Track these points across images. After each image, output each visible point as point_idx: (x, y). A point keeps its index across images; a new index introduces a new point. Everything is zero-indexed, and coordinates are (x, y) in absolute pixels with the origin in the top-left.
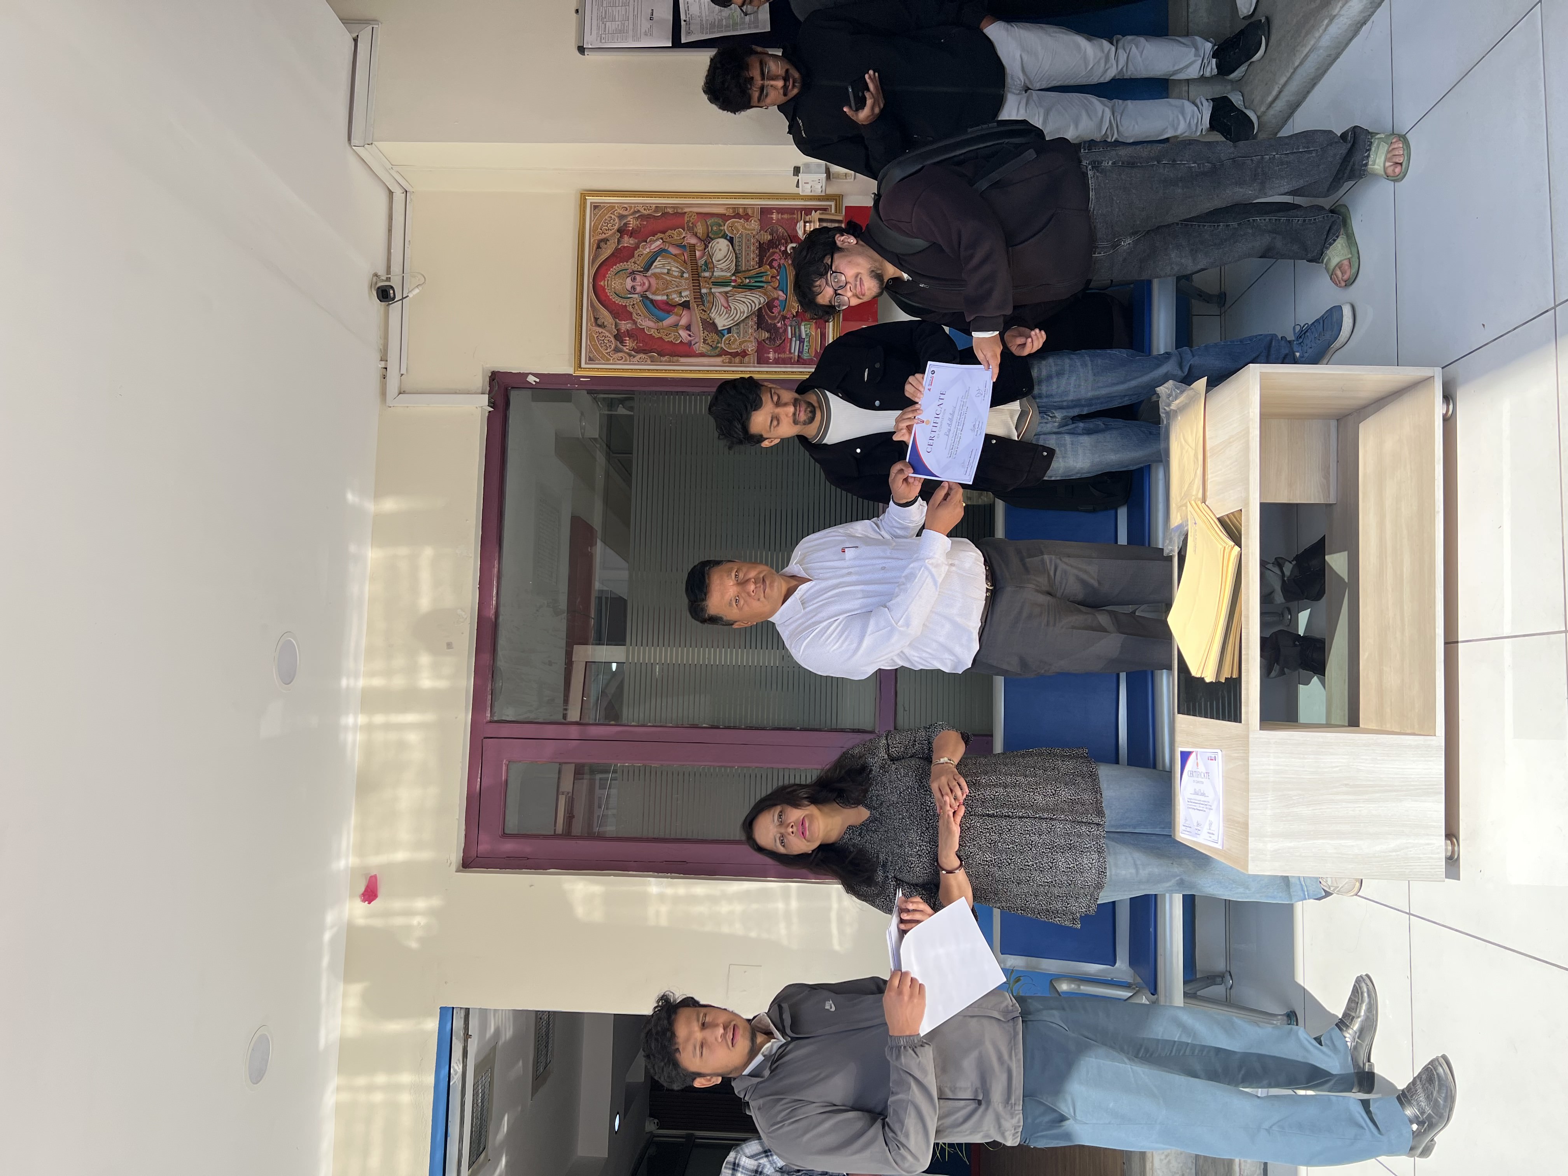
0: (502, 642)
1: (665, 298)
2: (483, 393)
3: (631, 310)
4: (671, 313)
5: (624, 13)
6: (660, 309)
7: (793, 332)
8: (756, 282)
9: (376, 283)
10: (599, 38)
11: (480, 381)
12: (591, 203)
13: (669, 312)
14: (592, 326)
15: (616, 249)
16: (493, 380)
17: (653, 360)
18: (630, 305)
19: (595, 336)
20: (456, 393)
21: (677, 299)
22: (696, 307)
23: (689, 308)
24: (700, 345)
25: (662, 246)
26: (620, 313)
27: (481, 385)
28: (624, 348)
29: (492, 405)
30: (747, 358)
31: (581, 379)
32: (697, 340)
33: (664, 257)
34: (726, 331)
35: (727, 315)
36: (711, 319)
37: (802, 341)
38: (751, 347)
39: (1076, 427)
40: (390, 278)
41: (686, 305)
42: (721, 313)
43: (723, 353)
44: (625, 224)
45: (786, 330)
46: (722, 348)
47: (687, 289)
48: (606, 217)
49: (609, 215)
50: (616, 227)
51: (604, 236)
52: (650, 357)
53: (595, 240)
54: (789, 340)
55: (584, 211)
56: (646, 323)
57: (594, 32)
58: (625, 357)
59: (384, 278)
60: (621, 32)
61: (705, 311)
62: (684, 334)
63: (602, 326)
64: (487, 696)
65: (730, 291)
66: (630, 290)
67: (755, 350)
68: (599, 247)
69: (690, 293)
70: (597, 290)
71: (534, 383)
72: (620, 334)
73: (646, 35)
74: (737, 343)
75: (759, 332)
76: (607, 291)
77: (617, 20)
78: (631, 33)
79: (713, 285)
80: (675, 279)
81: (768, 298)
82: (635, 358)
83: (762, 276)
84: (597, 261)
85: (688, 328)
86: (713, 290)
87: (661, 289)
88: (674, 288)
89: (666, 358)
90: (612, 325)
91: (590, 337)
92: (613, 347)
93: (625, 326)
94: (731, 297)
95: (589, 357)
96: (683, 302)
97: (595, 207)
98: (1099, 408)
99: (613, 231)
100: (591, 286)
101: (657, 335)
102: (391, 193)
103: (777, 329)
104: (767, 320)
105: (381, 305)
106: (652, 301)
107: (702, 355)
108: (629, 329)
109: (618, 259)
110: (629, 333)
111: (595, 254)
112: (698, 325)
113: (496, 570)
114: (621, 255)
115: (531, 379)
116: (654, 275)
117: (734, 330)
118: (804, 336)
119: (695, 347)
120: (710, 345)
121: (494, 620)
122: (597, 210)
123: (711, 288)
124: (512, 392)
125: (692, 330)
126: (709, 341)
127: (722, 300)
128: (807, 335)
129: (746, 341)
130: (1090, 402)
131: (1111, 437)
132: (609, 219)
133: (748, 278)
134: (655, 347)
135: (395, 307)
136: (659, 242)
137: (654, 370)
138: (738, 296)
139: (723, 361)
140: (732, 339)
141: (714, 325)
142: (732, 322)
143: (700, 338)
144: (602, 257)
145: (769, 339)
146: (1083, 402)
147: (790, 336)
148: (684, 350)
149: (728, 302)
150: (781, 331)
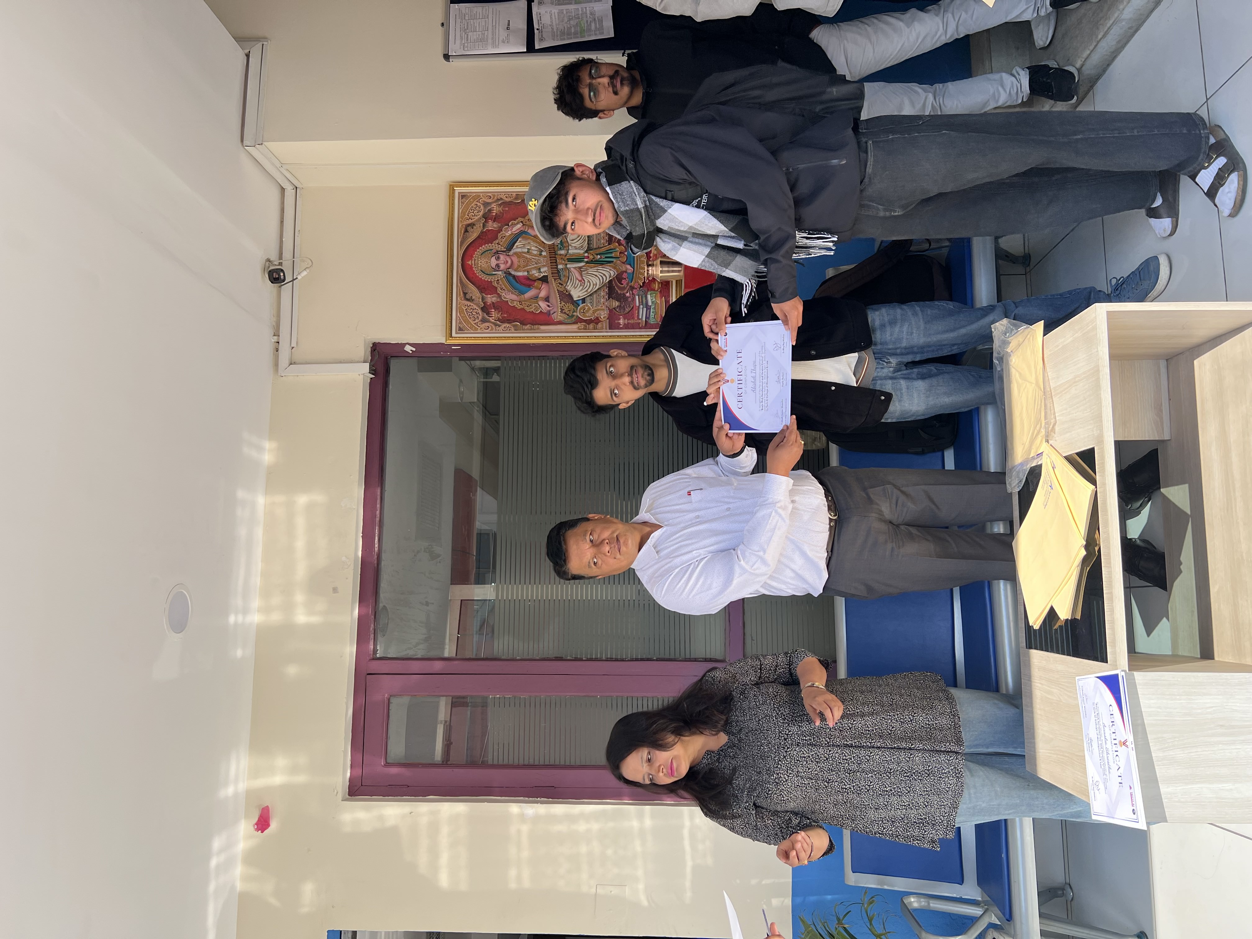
0: (384, 585)
1: (526, 274)
2: (365, 362)
3: (496, 285)
4: (531, 287)
5: (484, 24)
6: (522, 284)
7: (641, 301)
8: (606, 257)
9: (269, 267)
10: (462, 47)
11: (362, 351)
12: (459, 192)
13: (529, 286)
14: (461, 300)
15: (482, 232)
16: (375, 350)
17: (516, 329)
18: (494, 281)
19: (464, 309)
20: (341, 362)
21: (537, 275)
22: (553, 281)
23: (548, 282)
24: (558, 314)
25: (522, 229)
26: (485, 288)
27: (363, 355)
28: (491, 319)
29: (373, 372)
30: (600, 325)
31: (453, 348)
32: (555, 310)
33: (523, 238)
34: (581, 301)
35: (581, 287)
36: (567, 291)
37: (648, 308)
38: (604, 315)
39: (911, 373)
40: (282, 263)
41: (544, 279)
42: (576, 286)
43: (579, 320)
44: (490, 211)
45: (634, 299)
46: (577, 316)
47: (544, 266)
48: (473, 205)
49: (475, 203)
50: (481, 213)
51: (470, 221)
52: (514, 326)
53: (463, 225)
54: (637, 307)
55: (453, 200)
56: (510, 297)
57: (458, 42)
58: (491, 326)
59: (276, 263)
60: (482, 40)
61: (562, 285)
62: (543, 305)
63: (470, 300)
64: (370, 635)
65: (583, 266)
66: (495, 268)
67: (608, 316)
68: (466, 231)
69: (548, 269)
70: (465, 268)
71: (411, 352)
72: (487, 306)
73: (503, 42)
74: (591, 312)
75: (610, 301)
76: (474, 269)
77: (477, 30)
78: (490, 41)
79: (568, 261)
80: (533, 257)
81: (617, 271)
82: (500, 327)
83: (612, 252)
84: (465, 244)
85: (547, 299)
86: (568, 266)
87: (522, 266)
88: (533, 265)
89: (528, 326)
90: (479, 298)
91: (459, 310)
92: (480, 318)
93: (491, 299)
94: (584, 271)
95: (459, 327)
96: (542, 277)
97: (463, 196)
98: (930, 356)
99: (479, 216)
100: (460, 265)
101: (519, 306)
102: (283, 190)
103: (625, 299)
104: (617, 291)
105: (274, 286)
106: (514, 277)
107: (560, 323)
108: (494, 302)
109: (484, 241)
110: (494, 305)
111: (463, 237)
112: (556, 298)
113: (378, 519)
114: (486, 237)
115: (408, 349)
116: (515, 253)
117: (588, 300)
118: (650, 304)
119: (554, 316)
120: (566, 314)
121: (376, 565)
122: (464, 199)
123: (566, 264)
124: (392, 361)
125: (550, 301)
126: (566, 310)
127: (577, 275)
128: (652, 302)
129: (598, 310)
130: (922, 349)
131: (943, 381)
132: (475, 206)
133: (599, 254)
134: (518, 317)
135: (286, 289)
136: (519, 226)
137: (517, 337)
138: (591, 271)
139: (578, 327)
140: (586, 308)
141: (570, 296)
142: (586, 293)
143: (558, 307)
144: (470, 239)
145: (619, 307)
146: (915, 349)
147: (638, 304)
148: (545, 319)
149: (582, 276)
150: (630, 300)
